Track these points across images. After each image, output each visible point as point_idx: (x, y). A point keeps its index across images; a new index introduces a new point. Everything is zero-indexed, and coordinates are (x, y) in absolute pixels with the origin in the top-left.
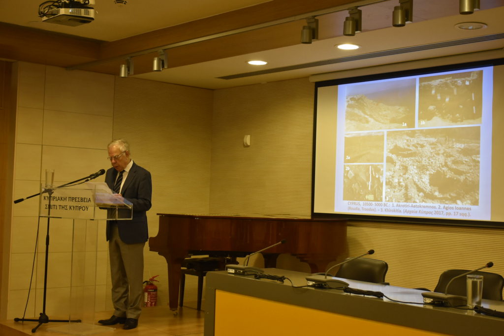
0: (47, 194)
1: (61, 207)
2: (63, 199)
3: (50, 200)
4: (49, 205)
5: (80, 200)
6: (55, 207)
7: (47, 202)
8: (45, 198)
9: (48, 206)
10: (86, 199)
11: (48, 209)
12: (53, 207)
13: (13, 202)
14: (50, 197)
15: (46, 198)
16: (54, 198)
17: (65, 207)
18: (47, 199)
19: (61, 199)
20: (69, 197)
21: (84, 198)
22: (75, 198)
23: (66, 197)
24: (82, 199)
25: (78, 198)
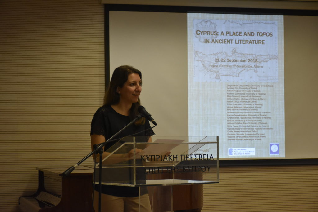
2: (172, 158)
5: (198, 158)
19: (169, 158)
20: (181, 155)
21: (204, 155)
22: (190, 156)
23: (177, 155)
24: (200, 156)
25: (195, 155)
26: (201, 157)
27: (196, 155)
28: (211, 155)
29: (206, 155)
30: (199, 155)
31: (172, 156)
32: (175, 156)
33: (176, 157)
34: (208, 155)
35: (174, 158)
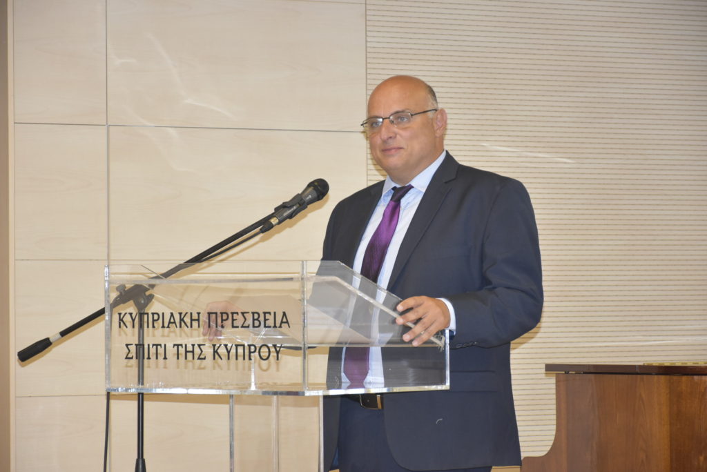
0: (130, 308)
1: (182, 350)
2: (187, 319)
3: (141, 326)
4: (140, 346)
5: (249, 321)
6: (161, 350)
7: (131, 336)
8: (121, 320)
9: (133, 348)
10: (271, 317)
11: (134, 362)
12: (153, 350)
13: (14, 358)
14: (141, 315)
15: (127, 319)
16: (157, 317)
17: (197, 350)
18: (129, 324)
19: (182, 320)
20: (209, 314)
21: (265, 313)
22: (230, 316)
23: (199, 314)
24: (256, 316)
25: (243, 313)
26: (257, 319)
27: (245, 315)
28: (284, 314)
29: (269, 313)
30: (253, 313)
31: (189, 315)
32: (195, 316)
33: (197, 318)
34: (275, 313)
35: (192, 320)
